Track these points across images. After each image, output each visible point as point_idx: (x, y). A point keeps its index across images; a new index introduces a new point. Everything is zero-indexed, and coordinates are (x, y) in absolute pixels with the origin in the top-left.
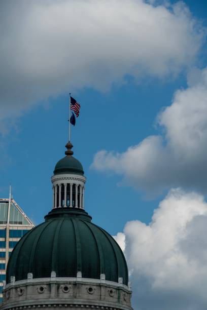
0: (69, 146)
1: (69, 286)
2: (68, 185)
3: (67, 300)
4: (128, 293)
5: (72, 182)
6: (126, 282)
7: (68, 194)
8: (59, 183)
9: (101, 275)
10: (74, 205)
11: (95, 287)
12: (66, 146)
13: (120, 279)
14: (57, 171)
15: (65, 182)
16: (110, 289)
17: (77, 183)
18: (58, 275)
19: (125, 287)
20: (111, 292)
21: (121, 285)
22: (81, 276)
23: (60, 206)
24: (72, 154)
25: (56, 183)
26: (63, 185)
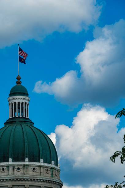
0: (19, 78)
1: (20, 167)
2: (19, 103)
3: (19, 176)
4: (58, 171)
5: (21, 101)
6: (56, 164)
7: (19, 108)
8: (13, 101)
9: (41, 160)
10: (23, 116)
11: (37, 168)
12: (17, 78)
13: (53, 162)
14: (11, 94)
15: (17, 101)
16: (46, 169)
17: (24, 101)
18: (14, 160)
19: (56, 167)
20: (47, 170)
21: (54, 166)
22: (28, 161)
23: (14, 117)
24: (20, 83)
25: (11, 102)
26: (15, 103)
